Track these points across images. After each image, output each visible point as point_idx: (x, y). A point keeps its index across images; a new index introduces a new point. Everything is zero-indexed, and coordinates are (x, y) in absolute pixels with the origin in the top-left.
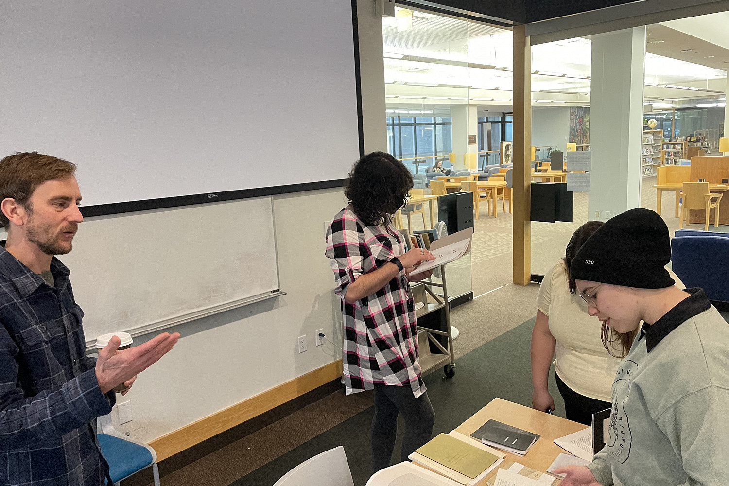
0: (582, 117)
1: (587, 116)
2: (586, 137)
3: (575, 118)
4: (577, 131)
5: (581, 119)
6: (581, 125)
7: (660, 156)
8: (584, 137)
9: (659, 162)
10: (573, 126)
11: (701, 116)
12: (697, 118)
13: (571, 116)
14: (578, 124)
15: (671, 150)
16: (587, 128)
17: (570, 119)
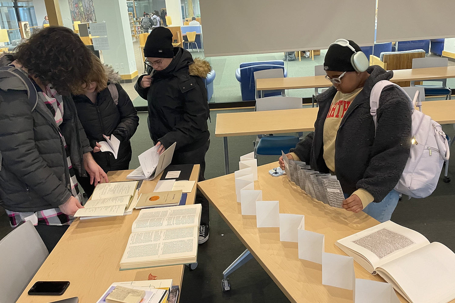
0: (77, 3)
1: (80, 3)
2: (83, 17)
3: (72, 3)
4: (76, 13)
5: (77, 5)
6: (78, 9)
7: (134, 29)
8: (82, 17)
9: (134, 33)
10: (72, 9)
11: (150, 5)
12: (147, 6)
13: (69, 2)
14: (75, 8)
15: (138, 25)
16: (82, 12)
17: (69, 5)
